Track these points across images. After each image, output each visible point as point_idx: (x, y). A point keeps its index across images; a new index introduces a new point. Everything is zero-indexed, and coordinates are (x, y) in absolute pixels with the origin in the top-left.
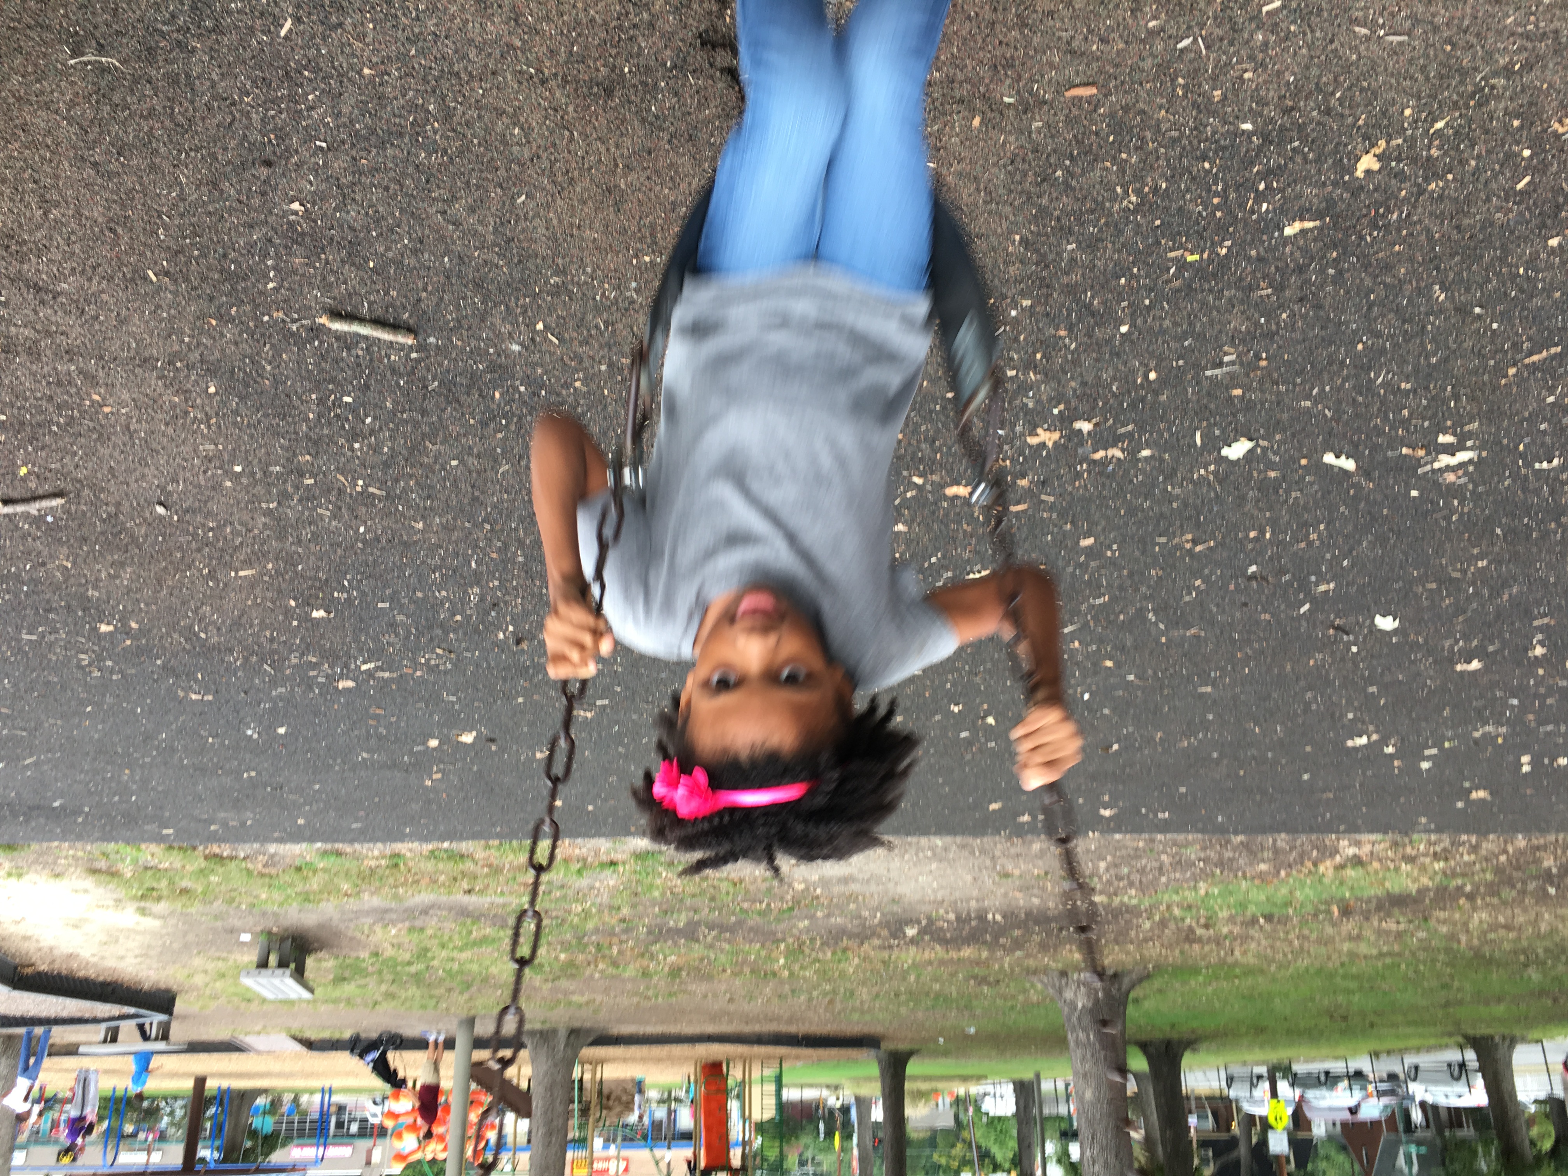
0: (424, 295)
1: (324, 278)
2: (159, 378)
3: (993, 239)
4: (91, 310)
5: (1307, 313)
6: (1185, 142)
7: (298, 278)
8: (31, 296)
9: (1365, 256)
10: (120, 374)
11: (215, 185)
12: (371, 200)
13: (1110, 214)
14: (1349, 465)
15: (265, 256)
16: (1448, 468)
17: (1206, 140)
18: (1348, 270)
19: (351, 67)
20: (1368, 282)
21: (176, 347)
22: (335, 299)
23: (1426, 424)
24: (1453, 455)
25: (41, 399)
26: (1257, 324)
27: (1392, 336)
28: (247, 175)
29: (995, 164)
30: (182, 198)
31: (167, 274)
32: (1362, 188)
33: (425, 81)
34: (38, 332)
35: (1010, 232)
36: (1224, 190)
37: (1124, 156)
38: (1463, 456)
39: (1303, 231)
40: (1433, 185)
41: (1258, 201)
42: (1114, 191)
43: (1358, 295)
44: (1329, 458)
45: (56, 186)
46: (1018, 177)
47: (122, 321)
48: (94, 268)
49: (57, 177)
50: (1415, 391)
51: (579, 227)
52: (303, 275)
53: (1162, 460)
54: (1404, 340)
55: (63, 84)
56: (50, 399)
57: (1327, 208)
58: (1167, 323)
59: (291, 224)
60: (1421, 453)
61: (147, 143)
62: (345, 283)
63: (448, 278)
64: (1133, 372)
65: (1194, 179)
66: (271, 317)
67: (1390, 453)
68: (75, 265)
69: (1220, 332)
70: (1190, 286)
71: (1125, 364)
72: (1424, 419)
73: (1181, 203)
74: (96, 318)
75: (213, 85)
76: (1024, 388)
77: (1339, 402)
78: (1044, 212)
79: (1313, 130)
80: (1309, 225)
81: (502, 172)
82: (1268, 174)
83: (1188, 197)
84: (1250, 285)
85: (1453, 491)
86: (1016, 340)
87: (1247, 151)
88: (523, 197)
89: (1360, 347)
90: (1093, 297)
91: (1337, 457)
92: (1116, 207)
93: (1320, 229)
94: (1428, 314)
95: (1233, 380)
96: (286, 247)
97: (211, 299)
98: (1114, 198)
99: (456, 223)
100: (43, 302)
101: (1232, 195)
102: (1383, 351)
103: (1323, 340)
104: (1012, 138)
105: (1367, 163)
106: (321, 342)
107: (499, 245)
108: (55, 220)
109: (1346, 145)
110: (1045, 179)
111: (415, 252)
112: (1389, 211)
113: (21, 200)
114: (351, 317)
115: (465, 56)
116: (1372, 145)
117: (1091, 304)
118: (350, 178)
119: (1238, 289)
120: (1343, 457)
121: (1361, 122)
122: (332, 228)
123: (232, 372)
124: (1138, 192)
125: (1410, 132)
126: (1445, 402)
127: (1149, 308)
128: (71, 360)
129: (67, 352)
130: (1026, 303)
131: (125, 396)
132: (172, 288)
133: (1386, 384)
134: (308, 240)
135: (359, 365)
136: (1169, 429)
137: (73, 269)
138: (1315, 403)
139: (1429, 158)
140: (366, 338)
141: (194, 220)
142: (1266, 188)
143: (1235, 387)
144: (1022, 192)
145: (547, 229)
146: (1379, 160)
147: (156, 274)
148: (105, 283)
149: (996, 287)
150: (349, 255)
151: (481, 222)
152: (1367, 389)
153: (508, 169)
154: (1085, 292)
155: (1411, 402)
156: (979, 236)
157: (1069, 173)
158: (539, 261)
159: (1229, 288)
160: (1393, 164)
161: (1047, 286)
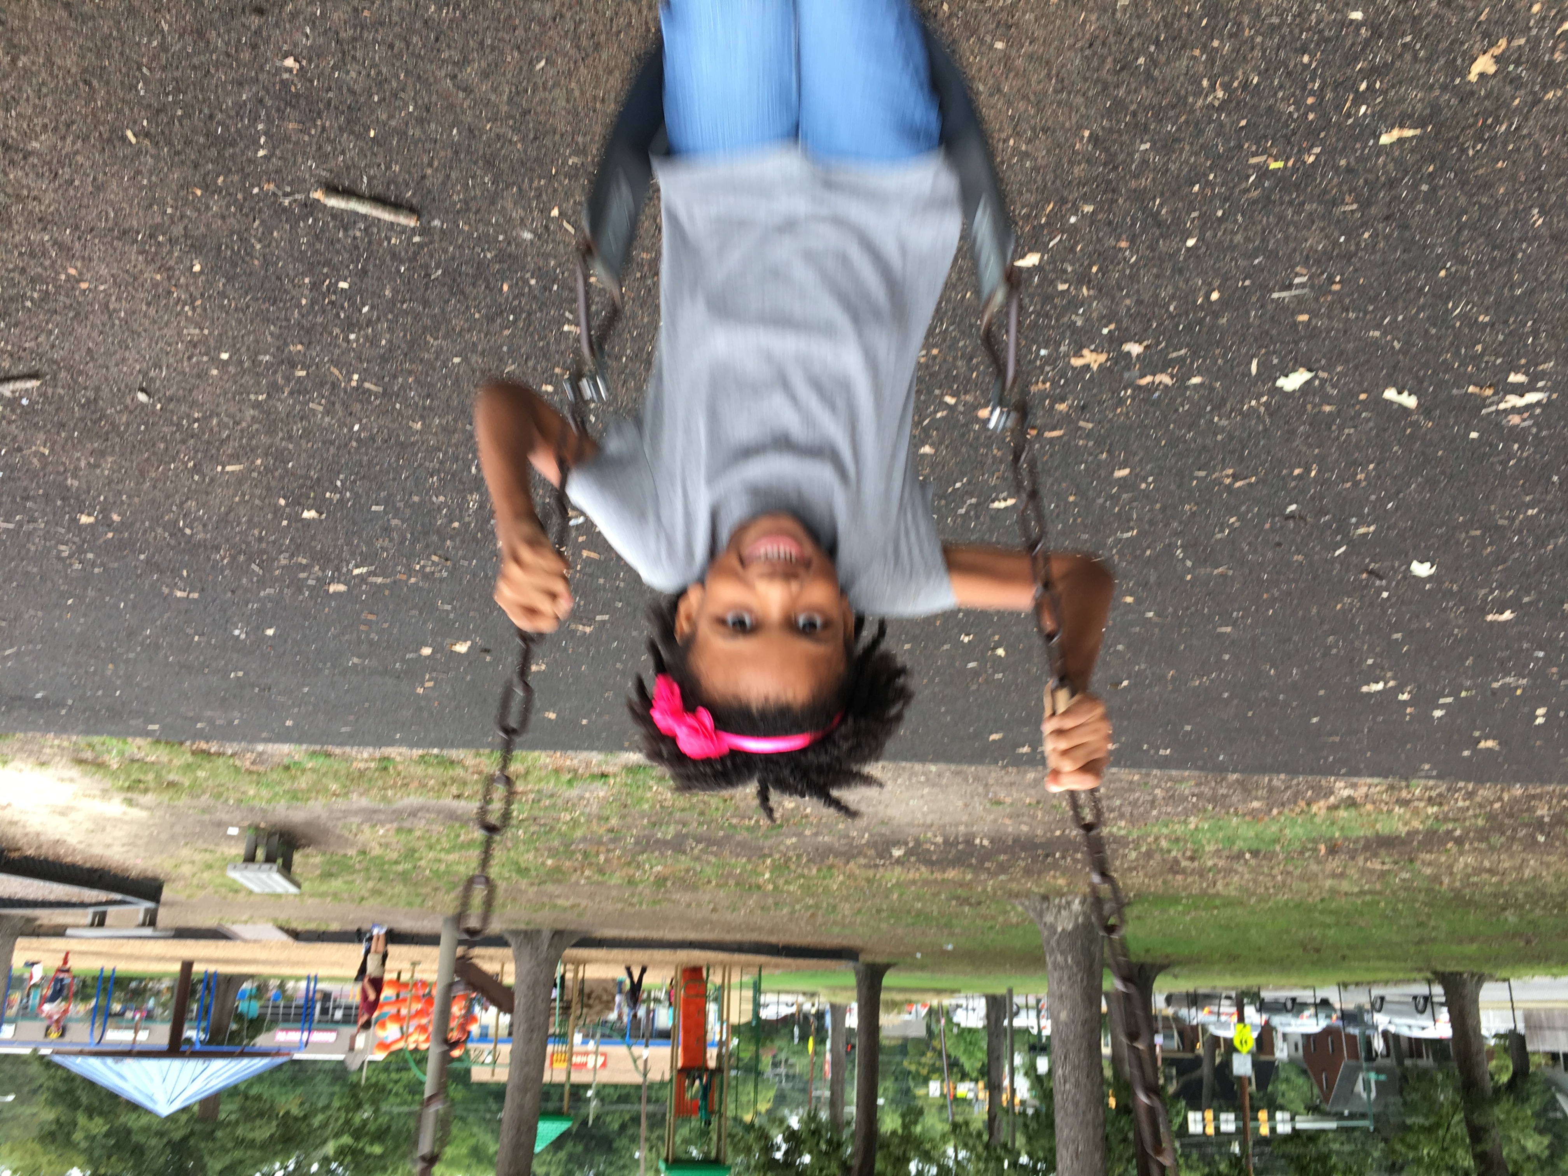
0: (429, 171)
1: (320, 148)
2: (140, 252)
3: (1059, 133)
4: (65, 173)
5: (1391, 235)
6: (1285, 30)
7: (291, 146)
9: (1464, 172)
10: (97, 248)
11: (200, 34)
12: (373, 58)
13: (1192, 111)
14: (1410, 401)
15: (255, 119)
16: (1514, 410)
17: (1309, 29)
18: (1443, 187)
20: (1462, 201)
21: (158, 220)
22: (331, 171)
23: (1499, 361)
24: (1522, 396)
25: (13, 270)
26: (1336, 243)
27: (1477, 263)
28: (236, 24)
29: (1071, 47)
30: (164, 47)
31: (147, 135)
32: (1472, 93)
34: (9, 196)
35: (1080, 127)
36: (1322, 89)
37: (1216, 43)
38: (1532, 398)
39: (1401, 141)
40: (1550, 95)
41: (1356, 104)
42: (1200, 83)
43: (1449, 214)
44: (1390, 394)
45: (24, 29)
46: (1095, 63)
47: (99, 188)
48: (68, 126)
49: (24, 18)
50: (1492, 324)
52: (297, 143)
53: (1212, 389)
54: (1491, 268)
56: (23, 271)
57: (1431, 115)
58: (1239, 238)
59: (285, 84)
60: (1489, 392)
62: (343, 152)
63: (456, 152)
64: (1195, 291)
65: (1289, 74)
66: (261, 189)
67: (1455, 391)
68: (46, 120)
69: (1295, 250)
70: (1269, 197)
71: (1187, 281)
72: (1497, 356)
73: (1272, 101)
74: (71, 182)
76: (1074, 303)
77: (1410, 333)
78: (1119, 105)
79: (1429, 24)
80: (1408, 133)
81: (520, 32)
82: (1371, 73)
83: (1280, 94)
84: (1334, 199)
85: (1517, 435)
86: (1072, 249)
87: (1353, 45)
88: (543, 63)
89: (1443, 273)
90: (1161, 205)
91: (1400, 393)
92: (1200, 103)
93: (1420, 139)
94: (1521, 241)
95: (1300, 304)
96: (278, 110)
97: (196, 166)
98: (1199, 92)
99: (468, 90)
100: (12, 162)
101: (1329, 96)
102: (1466, 279)
103: (1404, 263)
104: (1093, 17)
105: (1484, 64)
106: (315, 220)
107: (513, 117)
108: (24, 68)
109: (1462, 43)
110: (1125, 66)
111: (420, 121)
112: (1498, 121)
114: (349, 193)
116: (1492, 45)
117: (1159, 212)
118: (350, 32)
119: (1320, 202)
120: (1406, 393)
121: (1483, 17)
122: (329, 89)
123: (219, 249)
124: (1226, 87)
125: (1534, 32)
126: (1523, 337)
127: (1221, 220)
128: (44, 229)
129: (40, 220)
130: (1088, 209)
131: (104, 271)
132: (153, 151)
133: (1463, 316)
134: (303, 102)
135: (356, 247)
136: (1224, 355)
137: (45, 127)
138: (1385, 334)
139: (1551, 62)
140: (365, 217)
141: (178, 74)
142: (1368, 88)
143: (1301, 312)
144: (1098, 80)
145: (568, 101)
146: (1496, 62)
147: (135, 135)
148: (79, 144)
149: (1057, 190)
150: (348, 121)
151: (494, 90)
152: (1442, 320)
153: (527, 29)
154: (1154, 199)
155: (1487, 337)
156: (1045, 130)
157: (1153, 61)
158: (557, 137)
159: (1311, 201)
160: (1511, 67)
161: (1114, 191)
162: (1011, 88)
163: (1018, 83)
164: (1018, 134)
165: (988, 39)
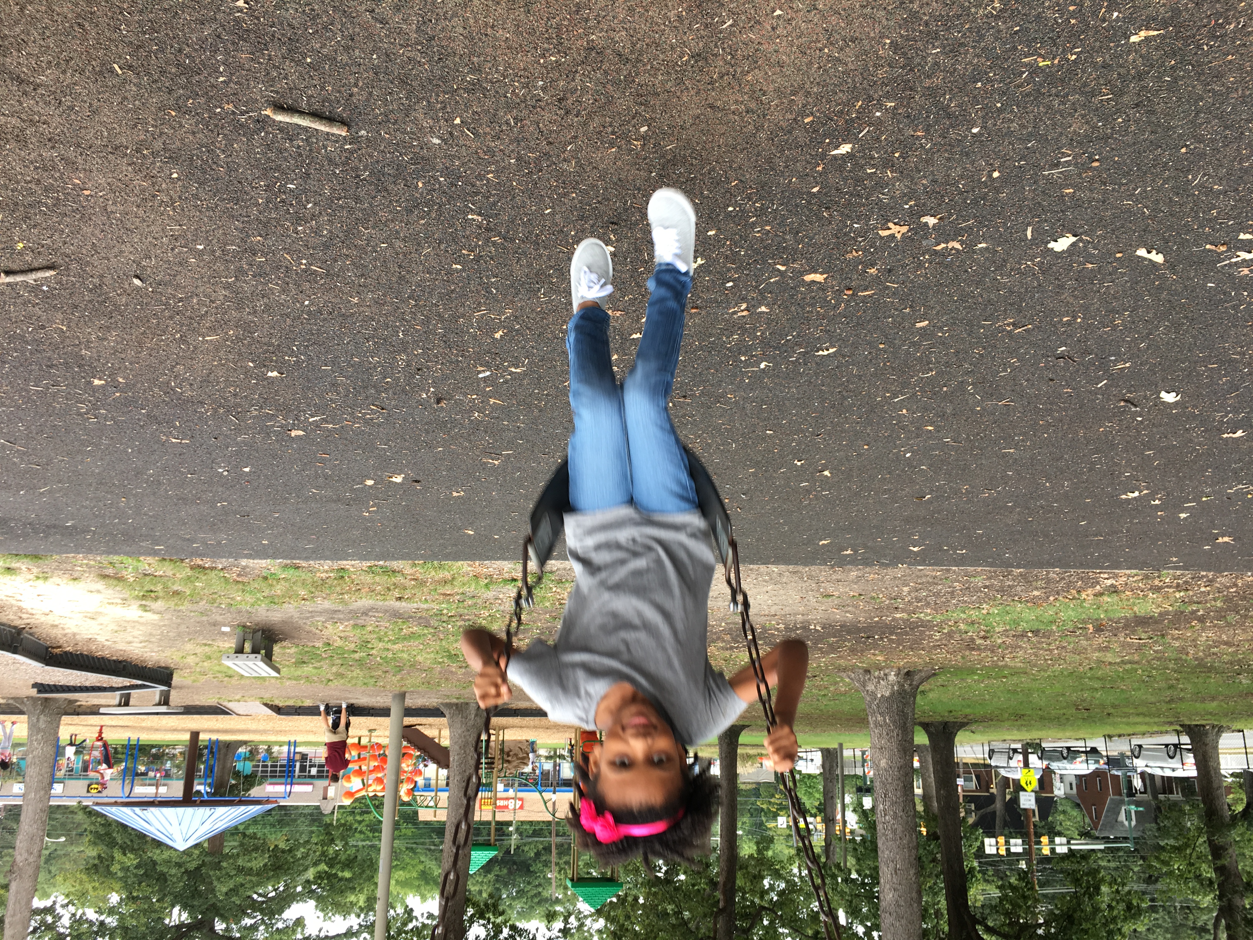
0: (356, 90)
1: (268, 73)
2: (130, 164)
3: (865, 42)
4: (67, 101)
5: (1140, 119)
7: (244, 73)
8: (15, 88)
9: (1200, 65)
10: (96, 161)
13: (974, 20)
14: (1159, 258)
15: (215, 51)
16: (1243, 264)
18: (1184, 77)
20: (1199, 89)
21: (142, 136)
22: (277, 92)
23: (1231, 223)
25: (30, 182)
26: (1095, 128)
27: (1212, 140)
31: (130, 67)
34: (23, 121)
35: (882, 36)
39: (1147, 40)
41: (1110, 10)
43: (1188, 102)
44: (1142, 252)
47: (94, 112)
48: (67, 61)
50: (1225, 193)
51: (493, 26)
52: (249, 70)
53: (995, 252)
54: (1223, 145)
56: (38, 182)
57: (1172, 17)
58: (1014, 125)
59: (237, 21)
60: (1223, 249)
62: (286, 77)
63: (376, 73)
64: (980, 171)
66: (222, 108)
67: (1195, 249)
68: (50, 58)
69: (1061, 134)
70: (1039, 90)
71: (973, 163)
72: (1229, 218)
73: (1040, 10)
74: (71, 108)
76: (880, 184)
77: (1157, 202)
78: (914, 17)
80: (1154, 33)
83: (1047, 4)
84: (1094, 90)
85: (1246, 284)
86: (878, 139)
89: (1183, 150)
90: (950, 99)
91: (1149, 252)
92: (981, 12)
93: (1163, 37)
94: (1248, 121)
95: (1066, 180)
96: (233, 43)
97: (170, 91)
98: (979, 4)
99: (383, 22)
100: (25, 93)
101: (1087, 3)
102: (1203, 155)
103: (1151, 142)
106: (267, 133)
107: (421, 43)
108: (30, 16)
111: (347, 49)
112: (1226, 21)
114: (293, 110)
117: (948, 106)
119: (1082, 93)
120: (1154, 252)
122: (273, 25)
123: (191, 159)
127: (999, 110)
128: (53, 147)
129: (50, 140)
130: (891, 104)
131: (102, 181)
132: (135, 81)
133: (1201, 186)
134: (252, 36)
135: (300, 155)
136: (1004, 224)
137: (49, 63)
138: (1137, 202)
140: (306, 129)
141: (151, 16)
143: (1067, 186)
145: (465, 28)
147: (121, 68)
148: (77, 75)
149: (864, 89)
150: (290, 51)
151: (405, 21)
152: (1183, 189)
154: (944, 95)
155: (1221, 202)
156: (853, 40)
158: (457, 58)
159: (1074, 91)
161: (911, 89)
164: (831, 44)
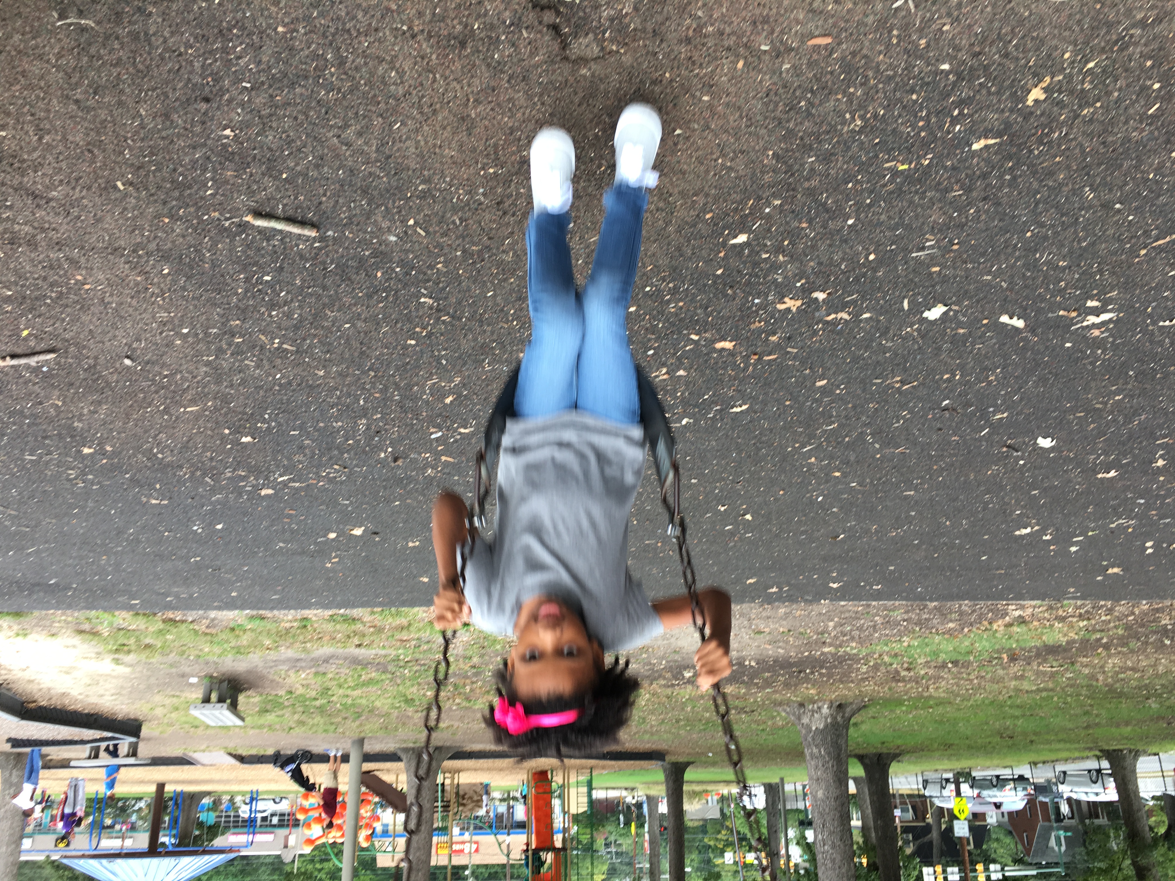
0: (324, 199)
1: (249, 187)
2: (126, 263)
3: (752, 154)
4: (75, 212)
5: (989, 210)
6: (898, 79)
7: (229, 187)
8: (30, 202)
9: (1033, 165)
10: (97, 261)
11: (167, 116)
12: (283, 127)
13: (841, 135)
14: (1020, 324)
15: (205, 170)
16: (1094, 326)
17: (914, 78)
18: (1020, 176)
19: (269, 26)
20: (1035, 185)
21: (139, 240)
22: (257, 202)
23: (1078, 292)
24: (1098, 316)
25: (37, 279)
26: (951, 217)
27: (1053, 226)
28: (190, 109)
29: (754, 97)
30: (142, 126)
31: (131, 184)
32: (1032, 113)
33: (324, 36)
34: (35, 228)
35: (766, 149)
36: (928, 115)
37: (852, 90)
38: (1105, 317)
39: (986, 147)
40: (1086, 111)
41: (953, 123)
42: (844, 117)
43: (1027, 194)
44: (1004, 319)
45: (47, 118)
46: (771, 107)
47: (99, 220)
48: (77, 179)
49: (48, 111)
50: (1069, 267)
51: (440, 147)
52: (233, 184)
53: (878, 321)
54: (1062, 229)
55: (53, 40)
56: (45, 279)
57: (1005, 129)
58: (883, 217)
59: (225, 146)
60: (1074, 314)
61: (116, 84)
62: (265, 189)
63: (342, 185)
64: (858, 254)
65: (904, 107)
66: (209, 216)
67: (1050, 315)
68: (62, 177)
69: (923, 224)
70: (900, 189)
71: (851, 248)
72: (1076, 289)
73: (895, 126)
74: (79, 218)
75: (165, 41)
76: (775, 267)
77: (1012, 277)
78: (791, 133)
79: (995, 70)
80: (991, 141)
81: (382, 106)
82: (961, 103)
83: (900, 121)
84: (946, 188)
85: (1098, 343)
86: (769, 230)
87: (945, 87)
88: (399, 124)
89: (1029, 234)
90: (827, 197)
91: (1011, 318)
92: (846, 129)
93: (1000, 144)
94: (1080, 209)
95: (932, 260)
96: (220, 163)
97: (165, 203)
98: (844, 122)
99: (348, 145)
100: (38, 206)
101: (933, 120)
102: (1046, 238)
103: (1001, 228)
104: (767, 77)
105: (1036, 94)
106: (248, 235)
107: (380, 161)
108: (47, 143)
109: (1020, 81)
110: (792, 108)
111: (317, 166)
112: (1051, 131)
113: (22, 128)
114: (270, 216)
115: (354, 18)
116: (1040, 81)
117: (826, 202)
118: (268, 111)
119: (937, 191)
120: (1015, 318)
121: (1031, 64)
122: (255, 148)
123: (181, 258)
124: (862, 118)
125: (1068, 71)
126: (1092, 275)
127: (870, 206)
128: (60, 250)
129: (57, 243)
130: (777, 202)
131: (101, 277)
132: (135, 195)
133: (1048, 263)
134: (237, 158)
135: (275, 252)
136: (884, 298)
137: (61, 181)
138: (995, 277)
139: (1083, 90)
140: (281, 232)
141: (152, 143)
142: (959, 114)
143: (934, 265)
144: (774, 118)
145: (417, 148)
146: (1045, 92)
147: (124, 184)
148: (85, 191)
149: (754, 191)
150: (268, 169)
151: (366, 143)
152: (1034, 266)
153: (387, 103)
154: (822, 194)
155: (1066, 275)
156: (742, 152)
157: (810, 103)
158: (410, 172)
159: (930, 189)
160: (1056, 95)
161: (793, 190)
162: (716, 126)
163: (721, 122)
164: (724, 155)
165: (698, 94)
